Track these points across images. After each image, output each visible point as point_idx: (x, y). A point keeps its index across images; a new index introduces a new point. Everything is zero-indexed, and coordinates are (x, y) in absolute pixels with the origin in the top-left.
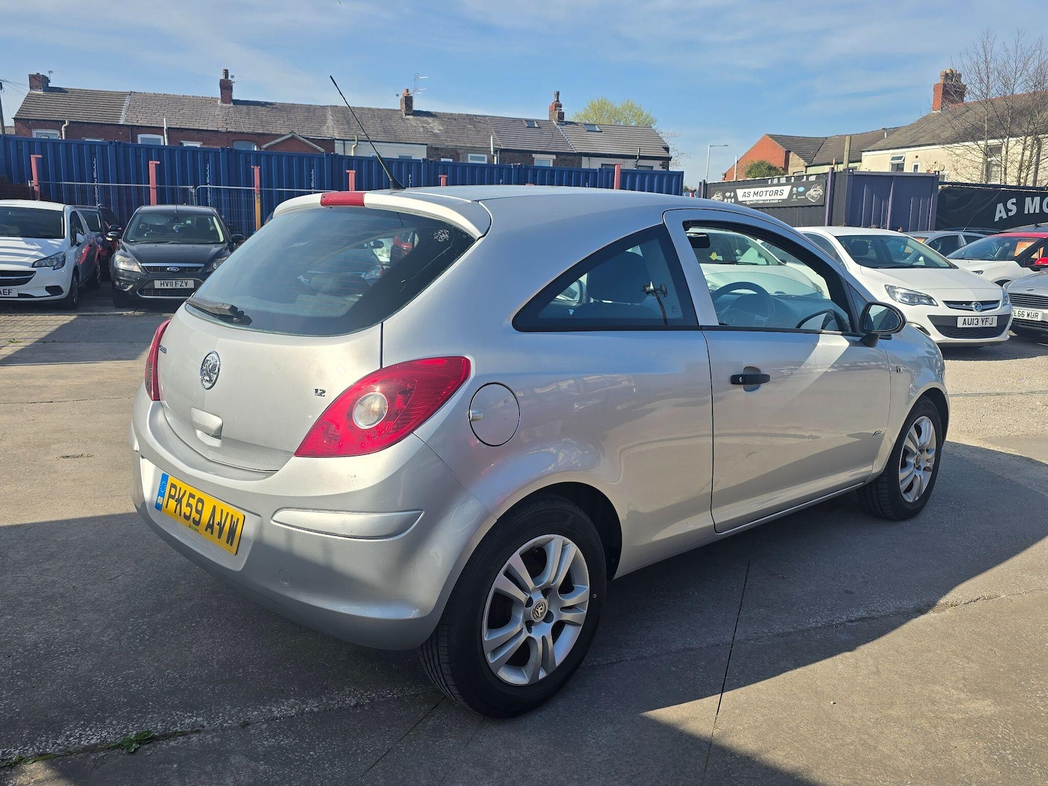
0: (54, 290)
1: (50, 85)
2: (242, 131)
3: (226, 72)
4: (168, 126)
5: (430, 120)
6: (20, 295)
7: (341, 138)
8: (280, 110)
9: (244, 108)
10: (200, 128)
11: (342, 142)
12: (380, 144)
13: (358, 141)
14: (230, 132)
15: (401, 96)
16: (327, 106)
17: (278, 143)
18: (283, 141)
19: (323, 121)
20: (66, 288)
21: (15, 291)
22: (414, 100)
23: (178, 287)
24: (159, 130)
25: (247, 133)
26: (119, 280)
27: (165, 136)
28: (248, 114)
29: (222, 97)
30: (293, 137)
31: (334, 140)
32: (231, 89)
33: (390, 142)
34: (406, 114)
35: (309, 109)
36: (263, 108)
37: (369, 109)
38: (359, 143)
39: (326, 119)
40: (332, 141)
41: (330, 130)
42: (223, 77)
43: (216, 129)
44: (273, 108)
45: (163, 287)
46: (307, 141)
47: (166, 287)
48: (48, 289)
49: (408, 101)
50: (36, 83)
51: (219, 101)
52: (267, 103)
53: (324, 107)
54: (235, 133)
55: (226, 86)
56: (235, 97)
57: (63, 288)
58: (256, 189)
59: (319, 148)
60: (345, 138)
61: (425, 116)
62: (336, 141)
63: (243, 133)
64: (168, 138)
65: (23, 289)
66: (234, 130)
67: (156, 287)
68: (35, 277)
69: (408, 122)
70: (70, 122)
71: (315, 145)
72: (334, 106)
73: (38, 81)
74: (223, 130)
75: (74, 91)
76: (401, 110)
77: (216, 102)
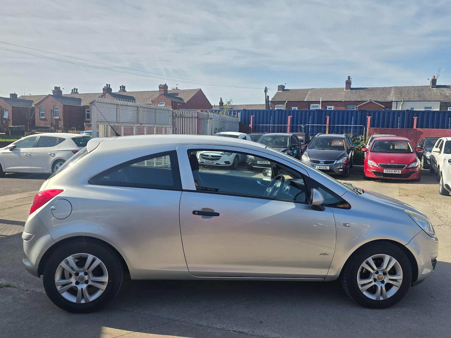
0: (227, 163)
1: (285, 88)
2: (351, 100)
3: (349, 77)
4: (322, 101)
5: (445, 89)
6: (217, 164)
7: (396, 101)
8: (370, 91)
9: (355, 91)
10: (334, 100)
11: (396, 102)
12: (415, 102)
13: (404, 101)
14: (346, 101)
15: (430, 80)
16: (393, 87)
17: (364, 105)
18: (366, 104)
19: (389, 94)
20: (231, 162)
21: (215, 162)
22: (437, 81)
23: (265, 163)
24: (318, 102)
25: (353, 101)
26: (247, 160)
27: (321, 104)
28: (356, 93)
29: (346, 87)
30: (371, 102)
31: (392, 102)
32: (350, 83)
33: (420, 101)
34: (432, 88)
35: (383, 89)
36: (363, 90)
37: (413, 87)
38: (404, 102)
39: (390, 93)
40: (391, 102)
41: (391, 97)
42: (347, 79)
43: (340, 100)
44: (367, 90)
45: (260, 163)
46: (377, 103)
47: (261, 163)
48: (225, 162)
49: (434, 81)
50: (280, 88)
51: (345, 89)
52: (365, 88)
53: (391, 87)
54: (348, 101)
55: (348, 83)
56: (352, 87)
57: (230, 162)
58: (327, 125)
59: (382, 106)
60: (397, 101)
61: (442, 88)
62: (393, 102)
63: (352, 101)
64: (322, 105)
65: (218, 162)
66: (348, 100)
67: (258, 163)
68: (222, 157)
69: (432, 91)
70: (288, 101)
71: (380, 105)
72: (396, 87)
73: (281, 88)
74: (343, 100)
75: (292, 90)
76: (430, 86)
77: (343, 89)
